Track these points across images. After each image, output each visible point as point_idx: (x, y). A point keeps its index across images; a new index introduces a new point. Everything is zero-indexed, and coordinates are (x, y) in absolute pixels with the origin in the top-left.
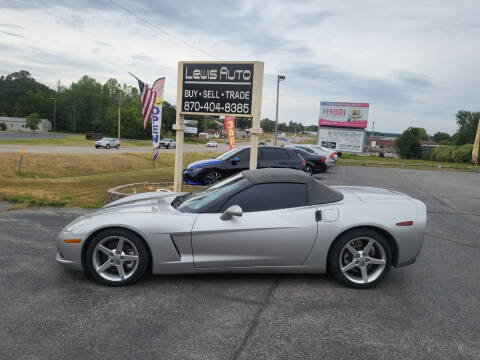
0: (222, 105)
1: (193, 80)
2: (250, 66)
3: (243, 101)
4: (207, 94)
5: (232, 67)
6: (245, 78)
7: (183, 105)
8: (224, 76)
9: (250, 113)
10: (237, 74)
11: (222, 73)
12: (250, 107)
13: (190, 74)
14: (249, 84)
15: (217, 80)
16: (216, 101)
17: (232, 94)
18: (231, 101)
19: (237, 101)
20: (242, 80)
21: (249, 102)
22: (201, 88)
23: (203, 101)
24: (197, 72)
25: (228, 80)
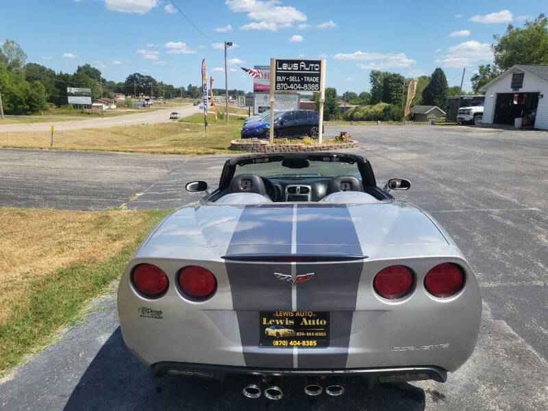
0: (302, 85)
1: (282, 70)
2: (319, 62)
3: (315, 83)
4: (292, 79)
5: (308, 63)
6: (316, 69)
7: (276, 86)
8: (302, 68)
9: (319, 90)
10: (311, 67)
11: (301, 66)
12: (319, 86)
13: (281, 66)
14: (319, 72)
15: (299, 70)
16: (297, 83)
17: (308, 79)
18: (308, 83)
19: (311, 83)
20: (314, 70)
21: (319, 83)
22: (288, 75)
23: (289, 83)
24: (285, 66)
25: (305, 70)
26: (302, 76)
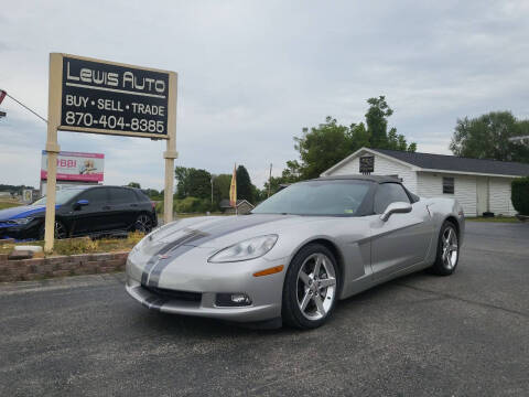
0: (128, 120)
1: (80, 82)
2: (164, 76)
3: (156, 118)
4: (104, 104)
5: (141, 74)
6: (159, 90)
7: (64, 115)
8: (128, 84)
9: (165, 133)
10: (147, 83)
11: (125, 79)
12: (165, 125)
13: (76, 72)
14: (164, 97)
15: (119, 87)
16: (118, 115)
17: (141, 108)
18: (140, 116)
19: (148, 117)
20: (154, 92)
21: (165, 119)
22: (95, 95)
23: (97, 113)
24: (86, 74)
25: (135, 90)
26: (126, 100)
